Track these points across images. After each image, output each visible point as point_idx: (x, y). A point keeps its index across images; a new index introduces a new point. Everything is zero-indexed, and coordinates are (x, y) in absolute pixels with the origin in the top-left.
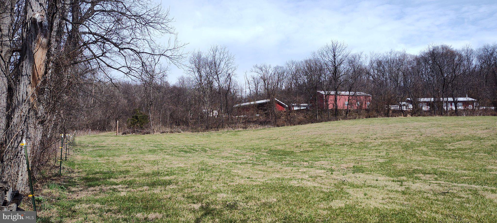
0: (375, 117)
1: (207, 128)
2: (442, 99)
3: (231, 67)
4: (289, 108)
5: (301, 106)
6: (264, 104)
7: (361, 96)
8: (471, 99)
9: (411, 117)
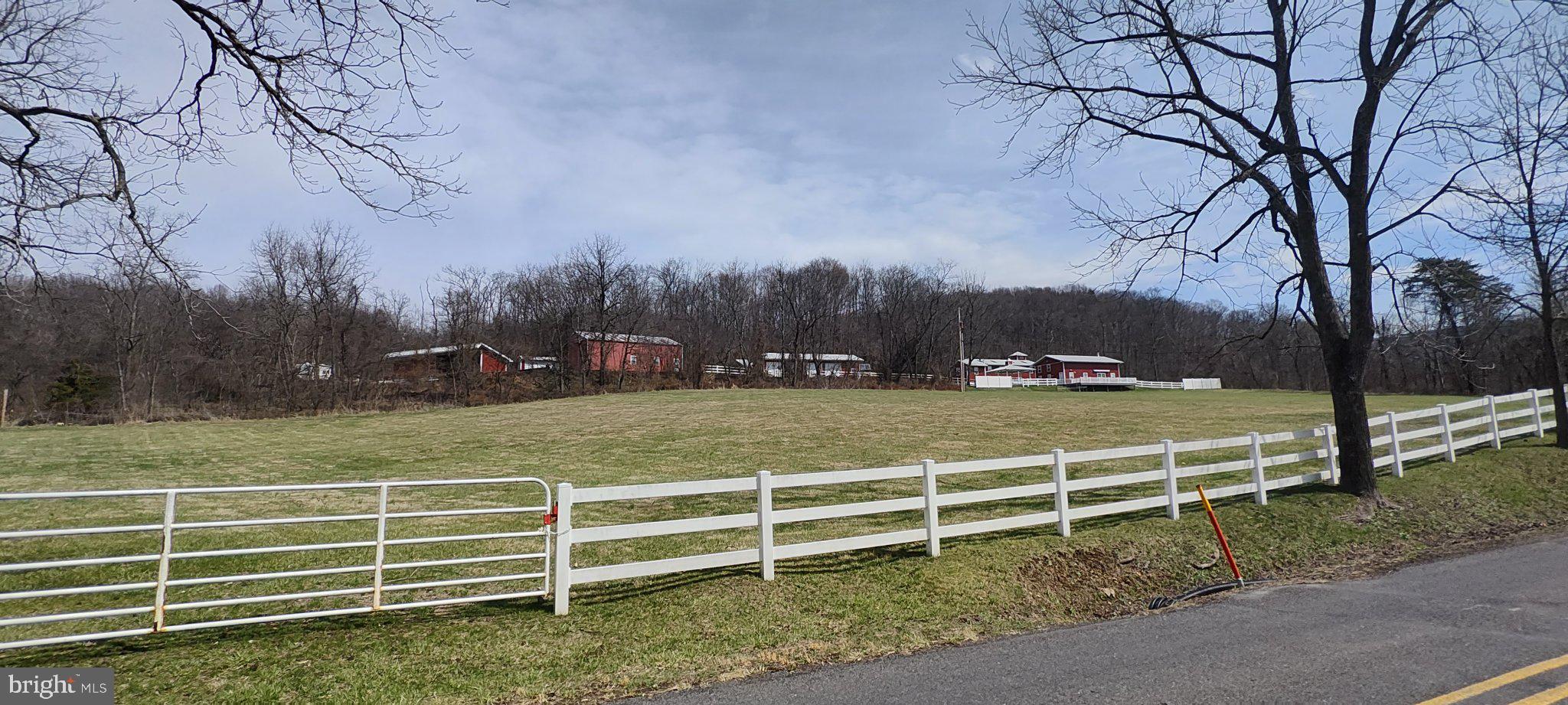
0: (673, 388)
1: (292, 408)
2: (802, 355)
3: (363, 271)
4: (516, 364)
5: (537, 362)
6: (453, 354)
7: (663, 345)
8: (854, 358)
9: (737, 389)
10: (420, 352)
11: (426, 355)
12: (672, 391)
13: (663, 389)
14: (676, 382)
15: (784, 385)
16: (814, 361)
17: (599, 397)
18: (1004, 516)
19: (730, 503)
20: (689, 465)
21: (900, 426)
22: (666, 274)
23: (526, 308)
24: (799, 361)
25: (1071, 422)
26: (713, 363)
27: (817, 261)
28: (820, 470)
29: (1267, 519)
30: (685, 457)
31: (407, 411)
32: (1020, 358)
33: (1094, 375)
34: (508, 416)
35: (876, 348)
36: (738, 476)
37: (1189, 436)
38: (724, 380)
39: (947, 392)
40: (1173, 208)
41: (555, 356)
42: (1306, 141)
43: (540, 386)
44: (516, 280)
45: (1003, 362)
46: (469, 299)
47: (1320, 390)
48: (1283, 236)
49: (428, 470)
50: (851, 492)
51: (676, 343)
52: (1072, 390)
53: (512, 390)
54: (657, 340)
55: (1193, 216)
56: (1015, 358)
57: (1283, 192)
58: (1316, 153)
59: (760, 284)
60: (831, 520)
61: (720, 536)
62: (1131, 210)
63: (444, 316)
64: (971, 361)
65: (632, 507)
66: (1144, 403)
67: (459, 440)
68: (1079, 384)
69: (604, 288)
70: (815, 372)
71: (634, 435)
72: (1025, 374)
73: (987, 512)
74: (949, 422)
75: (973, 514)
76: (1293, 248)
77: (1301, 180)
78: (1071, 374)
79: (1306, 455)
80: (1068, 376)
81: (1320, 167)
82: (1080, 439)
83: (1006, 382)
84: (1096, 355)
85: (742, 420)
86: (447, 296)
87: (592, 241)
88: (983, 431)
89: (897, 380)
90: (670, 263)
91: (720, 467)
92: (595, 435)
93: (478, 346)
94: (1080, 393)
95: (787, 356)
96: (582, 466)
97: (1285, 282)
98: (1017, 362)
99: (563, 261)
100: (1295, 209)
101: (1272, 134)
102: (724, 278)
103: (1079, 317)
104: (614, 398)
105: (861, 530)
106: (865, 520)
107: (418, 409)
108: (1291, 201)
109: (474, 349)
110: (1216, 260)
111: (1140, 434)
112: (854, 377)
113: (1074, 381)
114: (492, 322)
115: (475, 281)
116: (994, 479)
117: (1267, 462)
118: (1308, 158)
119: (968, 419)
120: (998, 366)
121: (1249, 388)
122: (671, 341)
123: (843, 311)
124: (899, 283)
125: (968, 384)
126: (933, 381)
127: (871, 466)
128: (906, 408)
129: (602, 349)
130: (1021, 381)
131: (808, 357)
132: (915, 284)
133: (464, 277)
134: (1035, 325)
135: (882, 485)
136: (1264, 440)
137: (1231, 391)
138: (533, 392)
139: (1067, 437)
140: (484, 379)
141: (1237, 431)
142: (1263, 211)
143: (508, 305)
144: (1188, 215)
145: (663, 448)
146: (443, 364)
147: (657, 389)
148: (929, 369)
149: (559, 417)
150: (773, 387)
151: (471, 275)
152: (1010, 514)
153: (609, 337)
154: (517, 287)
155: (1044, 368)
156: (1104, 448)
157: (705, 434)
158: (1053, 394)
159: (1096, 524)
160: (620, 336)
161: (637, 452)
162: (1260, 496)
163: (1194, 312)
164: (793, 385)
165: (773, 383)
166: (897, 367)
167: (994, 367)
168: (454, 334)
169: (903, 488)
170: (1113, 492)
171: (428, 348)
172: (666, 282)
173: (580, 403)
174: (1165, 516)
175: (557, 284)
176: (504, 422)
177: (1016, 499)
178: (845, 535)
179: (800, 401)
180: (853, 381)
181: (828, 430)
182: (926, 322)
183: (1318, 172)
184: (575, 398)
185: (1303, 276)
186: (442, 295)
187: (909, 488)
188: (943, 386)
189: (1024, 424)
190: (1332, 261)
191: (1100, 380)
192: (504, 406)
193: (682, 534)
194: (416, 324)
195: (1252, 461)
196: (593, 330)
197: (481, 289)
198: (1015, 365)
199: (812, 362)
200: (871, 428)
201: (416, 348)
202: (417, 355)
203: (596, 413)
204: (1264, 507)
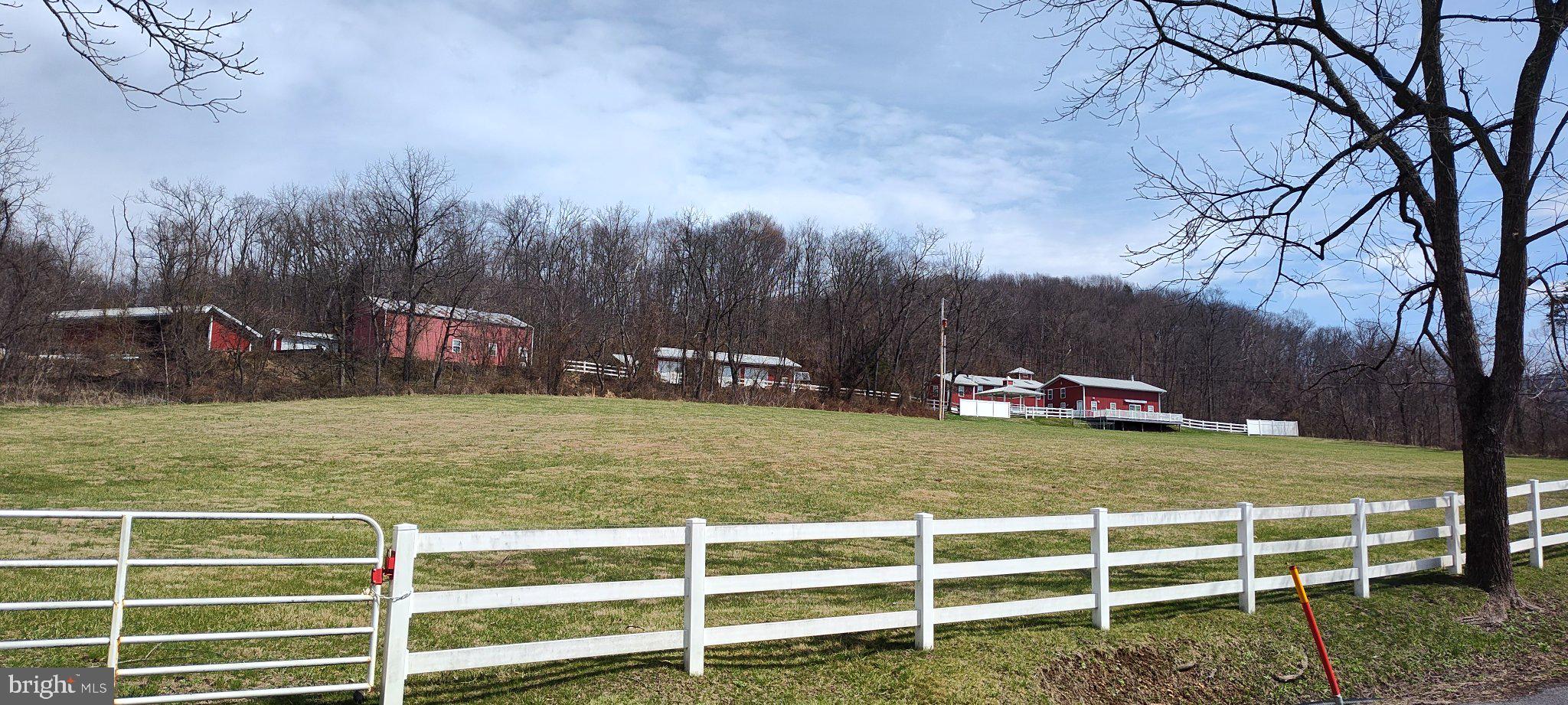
0: (517, 392)
2: (712, 353)
3: (19, 177)
4: (268, 343)
5: (303, 340)
6: (166, 320)
7: (503, 326)
8: (789, 362)
9: (614, 398)
10: (112, 313)
11: (121, 319)
12: (516, 396)
13: (502, 391)
14: (522, 383)
15: (684, 397)
16: (730, 363)
17: (401, 398)
18: (1014, 598)
19: (619, 565)
20: (550, 507)
21: (857, 464)
22: (512, 219)
23: (286, 256)
24: (708, 362)
25: (1098, 471)
26: (577, 356)
27: (741, 216)
28: (745, 521)
29: (1369, 616)
30: (543, 494)
31: (87, 405)
32: (1023, 376)
33: (1125, 406)
34: (255, 420)
35: (819, 350)
36: (624, 526)
37: (1261, 499)
38: (597, 384)
39: (919, 420)
40: (1273, 179)
41: (333, 332)
42: (1454, 99)
43: (306, 378)
44: (272, 210)
45: (999, 381)
46: (193, 234)
47: (1429, 445)
48: (1412, 229)
49: (133, 499)
50: (793, 555)
51: (524, 325)
52: (1094, 427)
53: (260, 381)
54: (495, 318)
55: (1301, 192)
56: (1016, 376)
57: (1418, 168)
58: (1467, 118)
59: (654, 244)
60: (772, 594)
61: (613, 612)
62: (1214, 178)
63: (151, 261)
64: (954, 377)
65: (472, 565)
66: (1197, 450)
67: (180, 455)
68: (1104, 419)
69: (417, 234)
70: (731, 379)
71: (464, 459)
72: (1029, 401)
73: (989, 592)
74: (928, 462)
75: (971, 594)
76: (1423, 246)
77: (1443, 153)
78: (1094, 404)
79: (1423, 534)
80: (1088, 407)
81: (1471, 136)
82: (1111, 496)
83: (1002, 410)
84: (1128, 378)
85: (624, 445)
86: (156, 227)
87: (401, 159)
88: (975, 478)
89: (848, 398)
90: (518, 203)
91: (596, 513)
92: (401, 455)
93: (207, 309)
94: (1104, 432)
95: (690, 353)
96: (383, 502)
97: (1412, 293)
98: (1019, 382)
99: (354, 185)
100: (1432, 194)
101: (1412, 87)
102: (600, 233)
103: (1109, 322)
104: (426, 401)
105: (817, 609)
106: (821, 597)
107: (105, 402)
108: (1428, 181)
109: (200, 313)
110: (1322, 257)
111: (1193, 494)
112: (787, 390)
113: (1097, 414)
114: (229, 273)
115: (205, 207)
116: (995, 547)
117: (1372, 540)
118: (1454, 122)
119: (954, 460)
120: (992, 387)
121: (1336, 437)
122: (517, 322)
123: (775, 294)
124: (858, 258)
125: (949, 409)
126: (899, 402)
127: (817, 520)
128: (865, 439)
129: (409, 326)
130: (1022, 410)
131: (722, 356)
132: (881, 261)
133: (186, 198)
134: (1046, 330)
135: (836, 548)
136: (1372, 509)
137: (1310, 440)
138: (295, 385)
139: (1094, 492)
140: (215, 360)
141: (1325, 496)
142: (1390, 192)
143: (256, 250)
144: (1292, 190)
145: (508, 480)
146: (148, 335)
147: (493, 392)
148: (894, 385)
149: (339, 426)
150: (667, 397)
151: (199, 197)
152: (1022, 596)
153: (420, 308)
154: (273, 221)
155: (1056, 393)
156: (1144, 509)
157: (570, 463)
158: (1068, 431)
159: (1143, 614)
160: (439, 308)
161: (468, 484)
162: (1362, 586)
163: (1268, 327)
164: (697, 397)
165: (667, 392)
166: (848, 380)
167: (986, 387)
168: (168, 289)
169: (868, 553)
170: (1160, 572)
171: (123, 307)
172: (511, 231)
173: (374, 407)
174: (1237, 608)
175: (338, 223)
176: (250, 430)
177: (1028, 575)
178: (799, 616)
179: (710, 422)
180: (784, 395)
181: (754, 464)
182: (895, 316)
183: (1467, 144)
184: (363, 399)
185: (1434, 285)
186: (147, 224)
187: (876, 554)
188: (915, 411)
189: (1035, 471)
190: (1473, 268)
191: (1134, 415)
192: (247, 405)
193: (556, 606)
194: (103, 269)
195: (1354, 538)
196: (395, 296)
197: (215, 220)
198: (1017, 386)
199: (726, 364)
200: (816, 464)
201: (103, 306)
202: (105, 318)
203: (399, 423)
204: (1366, 601)
